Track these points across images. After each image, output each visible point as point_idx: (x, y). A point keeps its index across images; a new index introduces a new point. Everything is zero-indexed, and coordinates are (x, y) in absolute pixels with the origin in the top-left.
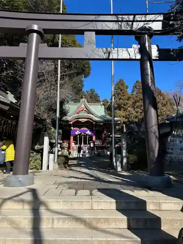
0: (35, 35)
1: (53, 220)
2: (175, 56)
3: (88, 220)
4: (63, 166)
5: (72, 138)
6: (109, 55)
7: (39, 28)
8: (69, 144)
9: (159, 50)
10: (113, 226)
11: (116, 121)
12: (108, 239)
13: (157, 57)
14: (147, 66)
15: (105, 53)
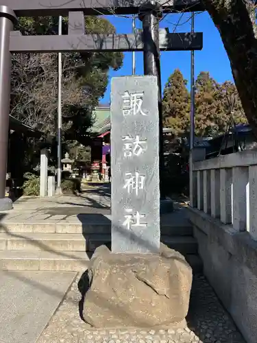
0: (4, 19)
1: (7, 241)
2: (190, 43)
3: (44, 243)
4: (71, 192)
5: (104, 157)
6: (101, 45)
7: (8, 9)
8: (101, 165)
9: (168, 35)
10: (70, 248)
11: (165, 133)
12: (56, 259)
13: (165, 45)
14: (151, 59)
15: (96, 42)
